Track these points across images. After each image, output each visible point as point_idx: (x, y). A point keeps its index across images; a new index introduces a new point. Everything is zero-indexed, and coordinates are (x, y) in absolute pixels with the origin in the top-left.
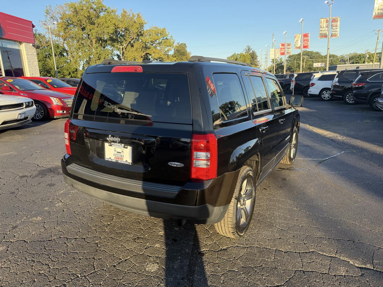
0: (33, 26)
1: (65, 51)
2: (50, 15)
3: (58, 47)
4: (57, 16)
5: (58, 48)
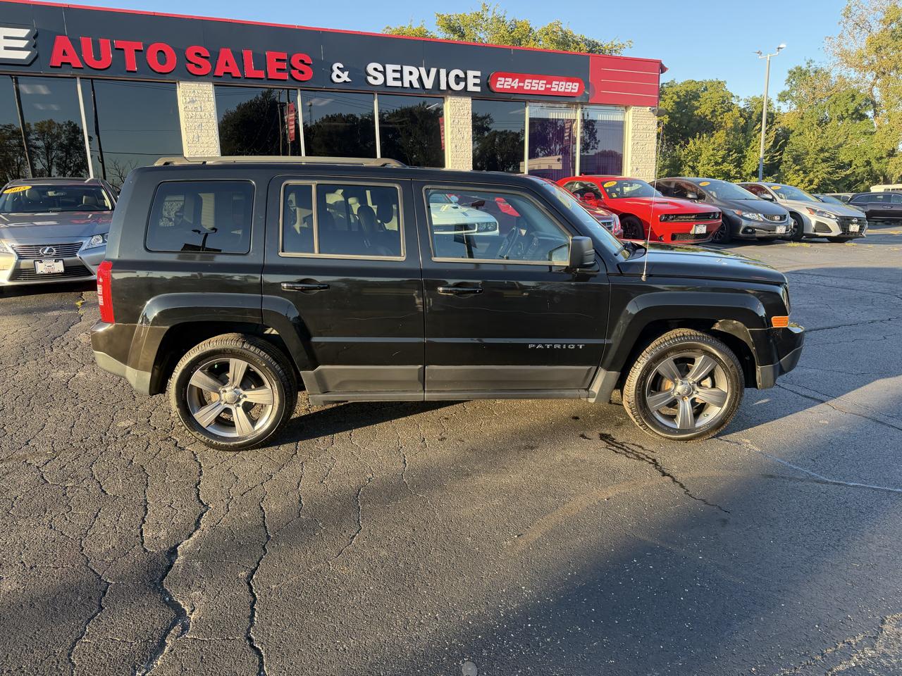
0: (663, 69)
1: (871, 106)
2: (854, 17)
3: (853, 96)
4: (870, 18)
5: (853, 100)
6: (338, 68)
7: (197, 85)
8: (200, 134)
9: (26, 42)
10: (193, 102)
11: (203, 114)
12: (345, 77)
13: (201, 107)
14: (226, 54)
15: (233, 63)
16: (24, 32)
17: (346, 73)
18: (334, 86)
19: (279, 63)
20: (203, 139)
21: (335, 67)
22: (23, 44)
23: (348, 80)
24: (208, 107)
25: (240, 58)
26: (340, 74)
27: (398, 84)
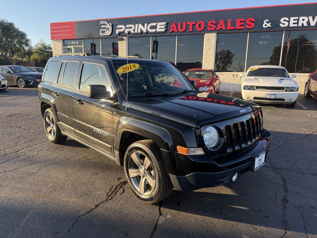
6: (266, 22)
7: (211, 34)
8: (209, 51)
9: (165, 26)
10: (208, 40)
11: (211, 44)
12: (269, 25)
13: (210, 42)
14: (222, 22)
15: (223, 25)
16: (164, 23)
17: (270, 23)
18: (264, 29)
19: (241, 23)
20: (209, 53)
21: (265, 22)
22: (164, 27)
23: (270, 26)
24: (213, 41)
25: (226, 23)
26: (267, 24)
27: (296, 25)
